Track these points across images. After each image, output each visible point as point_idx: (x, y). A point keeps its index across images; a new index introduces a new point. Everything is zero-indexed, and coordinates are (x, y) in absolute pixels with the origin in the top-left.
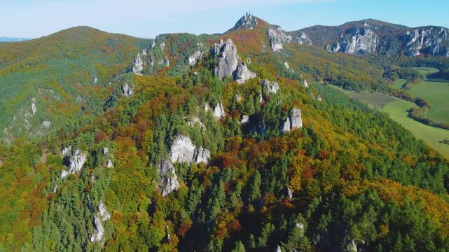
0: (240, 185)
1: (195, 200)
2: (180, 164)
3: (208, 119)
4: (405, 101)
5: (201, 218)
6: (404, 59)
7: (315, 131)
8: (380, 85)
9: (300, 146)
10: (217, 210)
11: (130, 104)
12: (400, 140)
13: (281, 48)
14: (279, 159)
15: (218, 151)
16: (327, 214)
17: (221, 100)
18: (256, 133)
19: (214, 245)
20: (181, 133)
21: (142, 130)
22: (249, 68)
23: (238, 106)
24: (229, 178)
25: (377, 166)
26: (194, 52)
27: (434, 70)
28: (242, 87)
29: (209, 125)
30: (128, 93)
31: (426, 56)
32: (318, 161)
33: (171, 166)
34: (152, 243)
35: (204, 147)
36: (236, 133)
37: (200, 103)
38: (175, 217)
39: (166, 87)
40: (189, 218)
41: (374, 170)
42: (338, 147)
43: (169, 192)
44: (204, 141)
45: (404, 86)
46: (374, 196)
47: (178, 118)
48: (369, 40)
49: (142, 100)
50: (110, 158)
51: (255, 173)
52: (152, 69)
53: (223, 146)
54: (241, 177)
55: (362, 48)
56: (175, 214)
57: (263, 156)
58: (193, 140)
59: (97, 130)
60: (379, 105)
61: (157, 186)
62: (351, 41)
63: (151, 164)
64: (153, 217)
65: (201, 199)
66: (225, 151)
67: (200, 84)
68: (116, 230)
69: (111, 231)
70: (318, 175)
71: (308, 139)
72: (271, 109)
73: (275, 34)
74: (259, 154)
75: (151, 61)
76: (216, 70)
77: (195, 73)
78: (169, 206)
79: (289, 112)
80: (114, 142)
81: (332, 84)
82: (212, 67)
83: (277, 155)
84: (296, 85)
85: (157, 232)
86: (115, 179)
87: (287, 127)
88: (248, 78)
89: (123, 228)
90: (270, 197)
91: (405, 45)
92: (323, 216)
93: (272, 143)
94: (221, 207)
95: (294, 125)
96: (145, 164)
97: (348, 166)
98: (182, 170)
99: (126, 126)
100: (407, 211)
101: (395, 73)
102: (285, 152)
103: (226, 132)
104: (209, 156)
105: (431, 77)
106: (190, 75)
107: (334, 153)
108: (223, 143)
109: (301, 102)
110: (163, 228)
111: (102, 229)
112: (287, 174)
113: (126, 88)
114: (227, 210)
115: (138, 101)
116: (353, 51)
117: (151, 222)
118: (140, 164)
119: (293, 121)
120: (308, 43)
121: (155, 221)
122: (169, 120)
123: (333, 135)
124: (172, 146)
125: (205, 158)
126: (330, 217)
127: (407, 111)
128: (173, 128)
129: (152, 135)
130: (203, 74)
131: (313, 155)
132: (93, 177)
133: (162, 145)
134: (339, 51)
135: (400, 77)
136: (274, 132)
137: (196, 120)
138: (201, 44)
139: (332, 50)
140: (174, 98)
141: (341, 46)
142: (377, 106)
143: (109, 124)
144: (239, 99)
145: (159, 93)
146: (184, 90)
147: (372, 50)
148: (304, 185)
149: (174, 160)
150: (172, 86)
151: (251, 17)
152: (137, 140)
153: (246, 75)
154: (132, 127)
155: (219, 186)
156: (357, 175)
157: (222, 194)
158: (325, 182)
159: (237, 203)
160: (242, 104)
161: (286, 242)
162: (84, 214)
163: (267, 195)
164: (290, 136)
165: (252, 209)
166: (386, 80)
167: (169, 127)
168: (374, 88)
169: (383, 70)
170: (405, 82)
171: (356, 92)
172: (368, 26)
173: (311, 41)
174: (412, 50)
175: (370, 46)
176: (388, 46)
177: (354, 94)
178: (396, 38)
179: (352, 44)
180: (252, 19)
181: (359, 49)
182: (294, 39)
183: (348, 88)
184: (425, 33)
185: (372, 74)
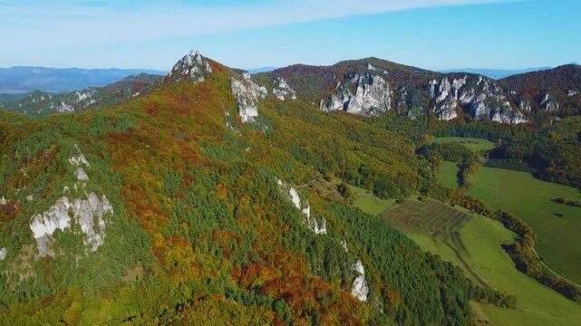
6: (437, 123)
13: (256, 114)
27: (488, 145)
31: (466, 119)
45: (460, 178)
48: (380, 92)
55: (372, 104)
62: (356, 95)
73: (243, 89)
81: (352, 184)
116: (359, 110)
120: (291, 95)
127: (505, 249)
134: (338, 108)
139: (329, 107)
151: (199, 58)
168: (424, 191)
169: (413, 144)
170: (457, 169)
171: (397, 201)
172: (374, 69)
173: (294, 92)
174: (445, 109)
175: (382, 102)
176: (409, 102)
177: (395, 207)
178: (418, 91)
179: (357, 99)
180: (200, 62)
181: (368, 106)
182: (270, 91)
183: (383, 195)
184: (458, 84)
185: (403, 154)
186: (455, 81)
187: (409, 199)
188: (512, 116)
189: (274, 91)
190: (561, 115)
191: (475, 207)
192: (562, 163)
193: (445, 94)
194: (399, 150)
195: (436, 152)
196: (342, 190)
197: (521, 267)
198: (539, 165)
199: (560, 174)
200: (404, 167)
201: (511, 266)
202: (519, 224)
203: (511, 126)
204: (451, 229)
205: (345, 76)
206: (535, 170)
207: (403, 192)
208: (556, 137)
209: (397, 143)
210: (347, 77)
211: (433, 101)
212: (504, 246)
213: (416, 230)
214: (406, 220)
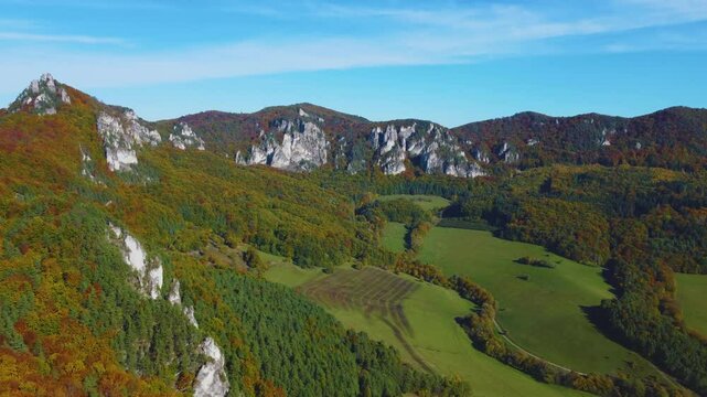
4: (433, 287)
6: (382, 178)
13: (134, 160)
27: (442, 202)
31: (417, 174)
45: (409, 242)
48: (313, 142)
55: (303, 157)
62: (282, 145)
73: (118, 127)
81: (265, 251)
116: (287, 163)
120: (197, 145)
134: (260, 162)
139: (247, 160)
147: (321, 161)
151: (51, 84)
168: (360, 257)
169: (353, 203)
170: (405, 231)
171: (324, 271)
172: (307, 115)
173: (202, 142)
174: (392, 161)
175: (316, 154)
176: (349, 154)
177: (321, 277)
178: (360, 141)
179: (283, 149)
180: (53, 90)
181: (298, 159)
182: (165, 138)
183: (305, 263)
184: (406, 132)
185: (337, 213)
186: (402, 129)
187: (341, 267)
188: (469, 169)
189: (171, 137)
190: (522, 167)
191: (425, 275)
192: (524, 218)
193: (391, 144)
194: (333, 209)
195: (379, 211)
196: (249, 259)
197: (479, 345)
198: (499, 221)
199: (523, 230)
200: (336, 228)
201: (467, 343)
202: (477, 291)
203: (468, 180)
204: (391, 302)
205: (270, 123)
206: (495, 229)
207: (332, 257)
208: (517, 191)
209: (331, 201)
210: (273, 125)
211: (377, 153)
212: (459, 320)
213: (344, 304)
214: (333, 294)
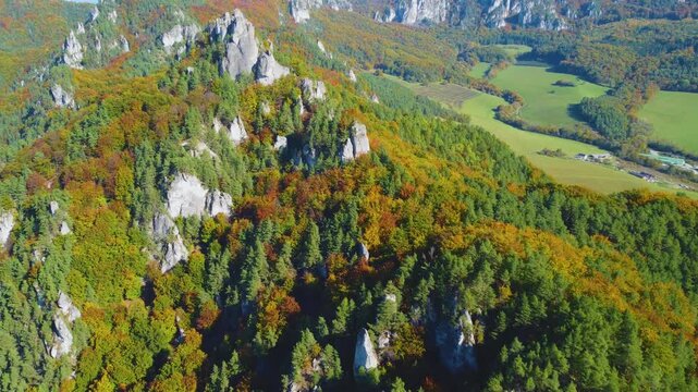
0: (289, 245)
1: (220, 274)
2: (185, 220)
3: (220, 145)
4: (489, 96)
5: (231, 300)
6: (485, 32)
7: (391, 157)
8: (455, 73)
9: (372, 180)
10: (256, 285)
11: (82, 124)
12: (495, 158)
13: (308, 16)
14: (343, 201)
15: (243, 194)
16: (427, 279)
17: (239, 113)
18: (301, 164)
19: (263, 338)
20: (182, 171)
21: (113, 169)
22: (279, 60)
23: (267, 122)
24: (270, 235)
25: (479, 203)
26: (170, 28)
27: (525, 49)
28: (270, 90)
29: (224, 153)
30: (63, 102)
31: (514, 28)
32: (400, 201)
33: (171, 224)
34: (158, 346)
35: (222, 190)
36: (268, 164)
37: (206, 119)
38: (189, 302)
39: (141, 93)
40: (212, 302)
41: (476, 209)
42: (425, 179)
43: (172, 264)
44: (221, 180)
45: (487, 73)
46: (487, 248)
47: (173, 146)
48: (436, 3)
49: (104, 118)
50: (64, 220)
51: (310, 225)
52: (99, 57)
53: (251, 187)
54: (288, 233)
55: (426, 16)
56: (188, 298)
57: (319, 199)
58: (203, 180)
59: (28, 172)
60: (455, 103)
61: (151, 258)
62: (410, 6)
63: (136, 223)
64: (153, 306)
65: (228, 270)
66: (256, 193)
67: (199, 87)
68: (93, 335)
69: (85, 336)
70: (402, 222)
71: (382, 170)
72: (321, 126)
74: (311, 196)
75: (96, 43)
76: (224, 63)
77: (190, 69)
78: (176, 287)
79: (349, 129)
80: (66, 192)
81: (388, 73)
82: (217, 58)
83: (339, 196)
84: (340, 79)
85: (163, 328)
86: (79, 251)
87: (348, 154)
88: (278, 77)
89: (106, 329)
90: (337, 260)
91: (485, 11)
92: (423, 281)
93: (330, 178)
94: (263, 280)
95: (358, 150)
96: (125, 224)
97: (443, 205)
98: (190, 228)
99: (80, 161)
100: (531, 265)
101: (474, 54)
102: (350, 190)
103: (252, 164)
104: (231, 204)
105: (522, 58)
106: (180, 72)
107: (421, 188)
108: (251, 181)
109: (358, 111)
110: (170, 322)
111: (70, 335)
112: (359, 223)
113: (58, 92)
114: (272, 285)
115: (97, 119)
116: (414, 21)
117: (151, 314)
118: (116, 224)
119: (356, 142)
120: (347, 8)
121: (157, 313)
122: (157, 149)
123: (415, 162)
124: (169, 192)
125: (225, 206)
126: (432, 281)
127: (494, 110)
128: (167, 163)
129: (131, 176)
130: (203, 69)
131: (392, 194)
132: (37, 253)
133: (151, 191)
134: (394, 20)
135: (482, 60)
136: (329, 160)
137: (202, 147)
138: (181, 13)
139: (383, 18)
140: (161, 113)
141: (397, 13)
142: (452, 104)
143: (48, 160)
144: (267, 110)
145: (130, 104)
146: (175, 99)
147: (440, 19)
148: (384, 239)
149: (174, 213)
150: (153, 92)
152: (104, 186)
153: (274, 72)
154: (93, 165)
155: (255, 248)
156: (456, 218)
157: (262, 261)
158: (414, 232)
159: (286, 271)
160: (273, 119)
161: (374, 323)
162: (32, 314)
163: (332, 256)
164: (355, 167)
165: (310, 278)
166: (462, 65)
167: (159, 162)
168: (447, 78)
169: (458, 50)
170: (488, 68)
171: (422, 85)
173: (351, 5)
174: (496, 18)
175: (437, 13)
176: (463, 13)
177: (419, 87)
178: (473, 1)
179: (411, 10)
181: (421, 18)
182: (325, 2)
183: (410, 79)
185: (442, 55)
187: (433, 84)
188: (556, 24)
191: (487, 90)
192: (575, 57)
193: (497, 4)
194: (440, 52)
197: (498, 117)
201: (492, 117)
202: (516, 97)
203: (553, 33)
207: (428, 77)
